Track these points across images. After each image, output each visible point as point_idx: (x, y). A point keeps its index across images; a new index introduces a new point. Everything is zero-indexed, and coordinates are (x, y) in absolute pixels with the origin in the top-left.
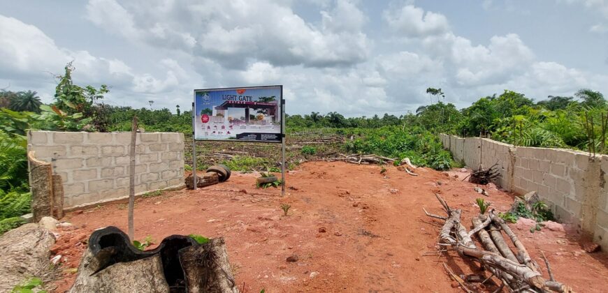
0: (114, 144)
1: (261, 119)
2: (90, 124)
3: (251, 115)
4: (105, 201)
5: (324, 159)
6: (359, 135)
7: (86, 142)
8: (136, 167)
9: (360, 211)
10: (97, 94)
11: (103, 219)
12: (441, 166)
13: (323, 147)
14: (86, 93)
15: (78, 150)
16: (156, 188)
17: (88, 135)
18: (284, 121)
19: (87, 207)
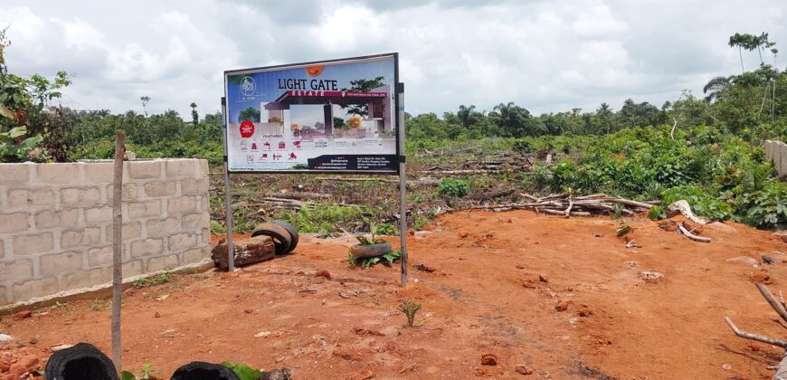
0: (83, 184)
1: (356, 126)
2: (39, 146)
3: (336, 119)
4: (68, 294)
5: (487, 205)
6: (566, 151)
7: (33, 182)
8: (123, 228)
9: (572, 321)
10: (49, 90)
11: (65, 328)
12: (773, 219)
13: (484, 180)
14: (31, 89)
15: (20, 196)
16: (158, 269)
17: (37, 168)
18: (402, 128)
19: (39, 305)
